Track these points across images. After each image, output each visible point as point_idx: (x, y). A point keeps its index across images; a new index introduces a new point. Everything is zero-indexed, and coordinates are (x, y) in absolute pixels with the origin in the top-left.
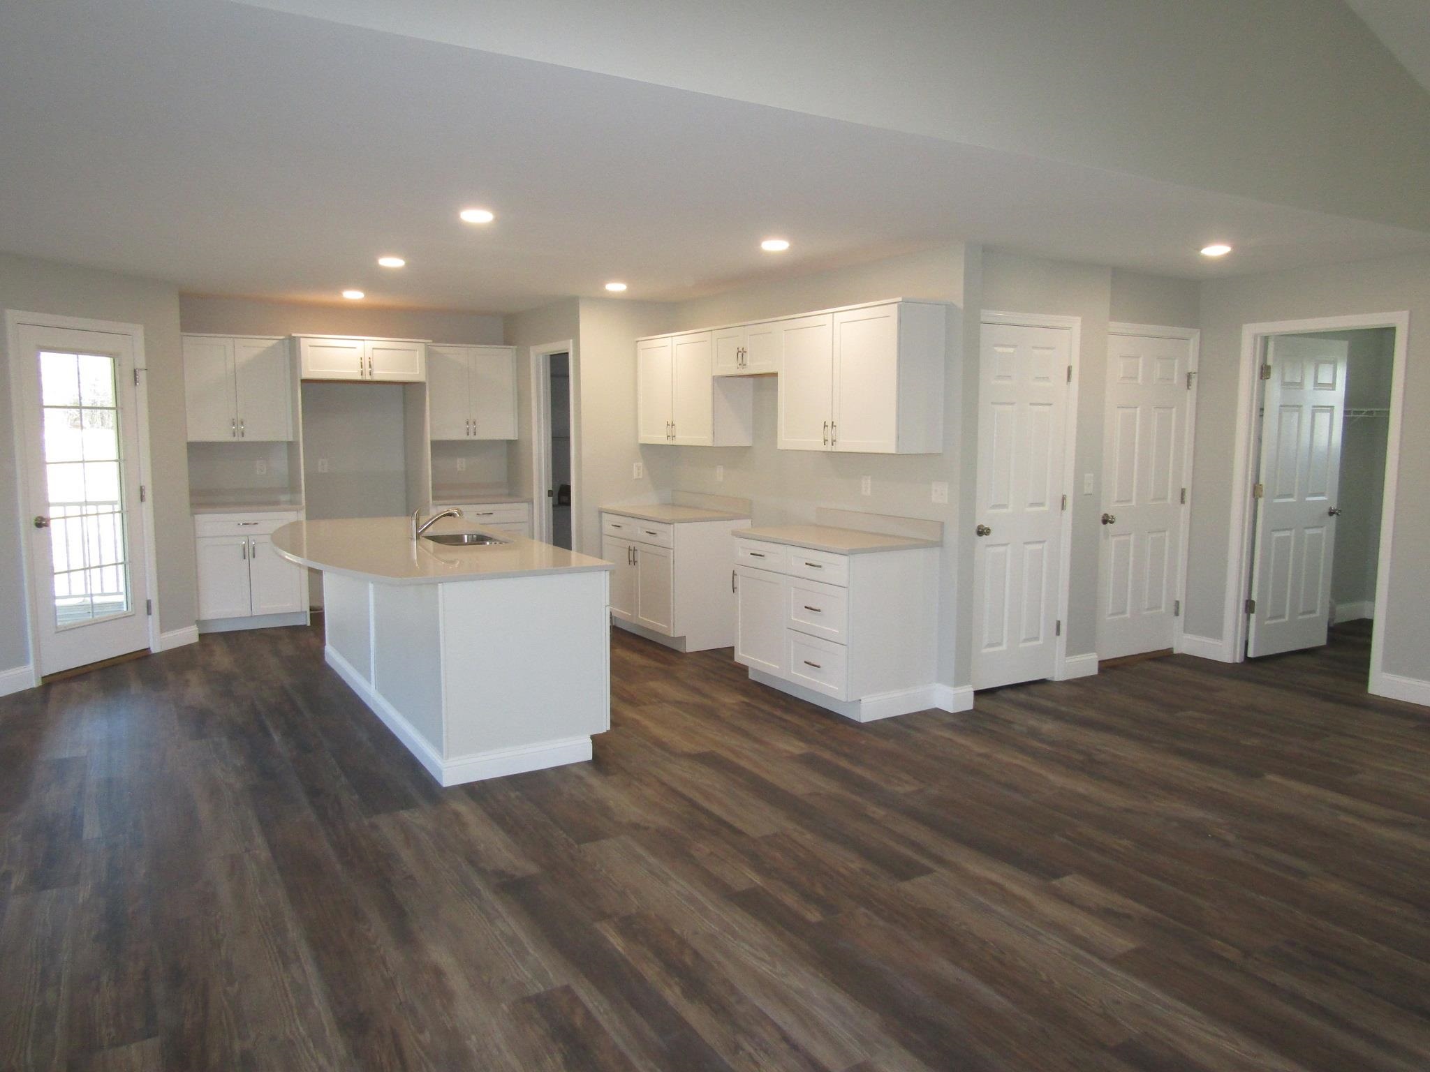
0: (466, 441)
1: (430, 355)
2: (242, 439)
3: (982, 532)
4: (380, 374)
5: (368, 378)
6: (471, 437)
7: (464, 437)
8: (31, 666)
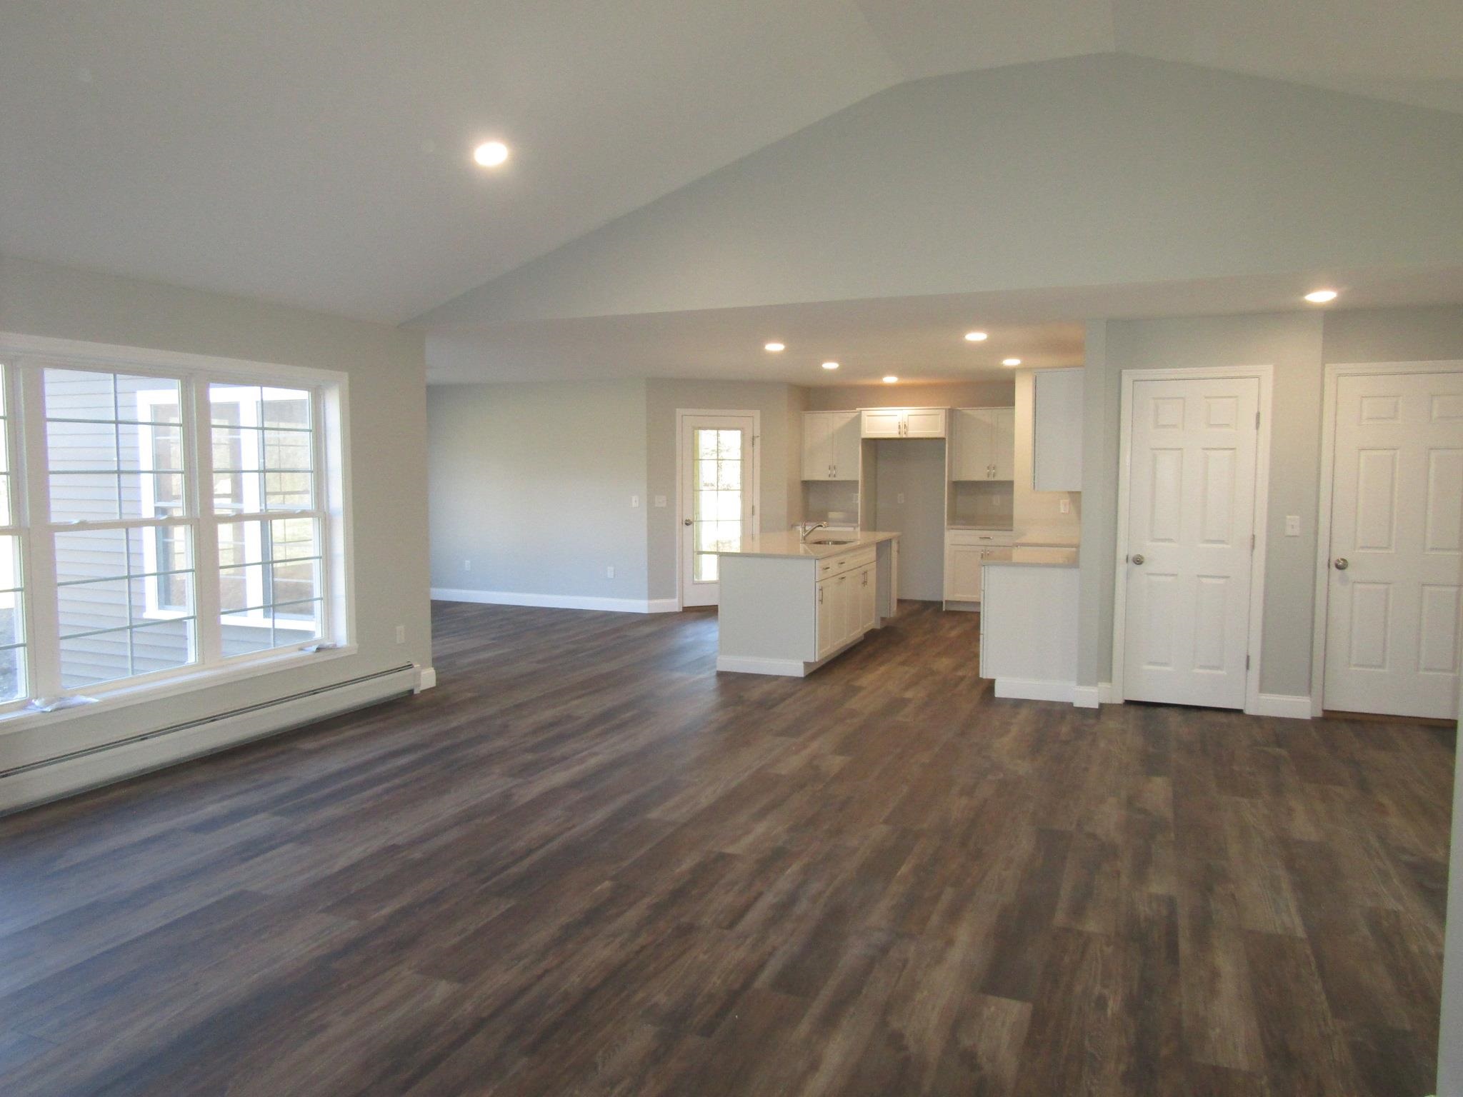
0: (988, 482)
1: (952, 416)
2: (834, 479)
3: (1138, 561)
4: (913, 433)
5: (904, 436)
6: (991, 479)
7: (985, 478)
8: (676, 600)
